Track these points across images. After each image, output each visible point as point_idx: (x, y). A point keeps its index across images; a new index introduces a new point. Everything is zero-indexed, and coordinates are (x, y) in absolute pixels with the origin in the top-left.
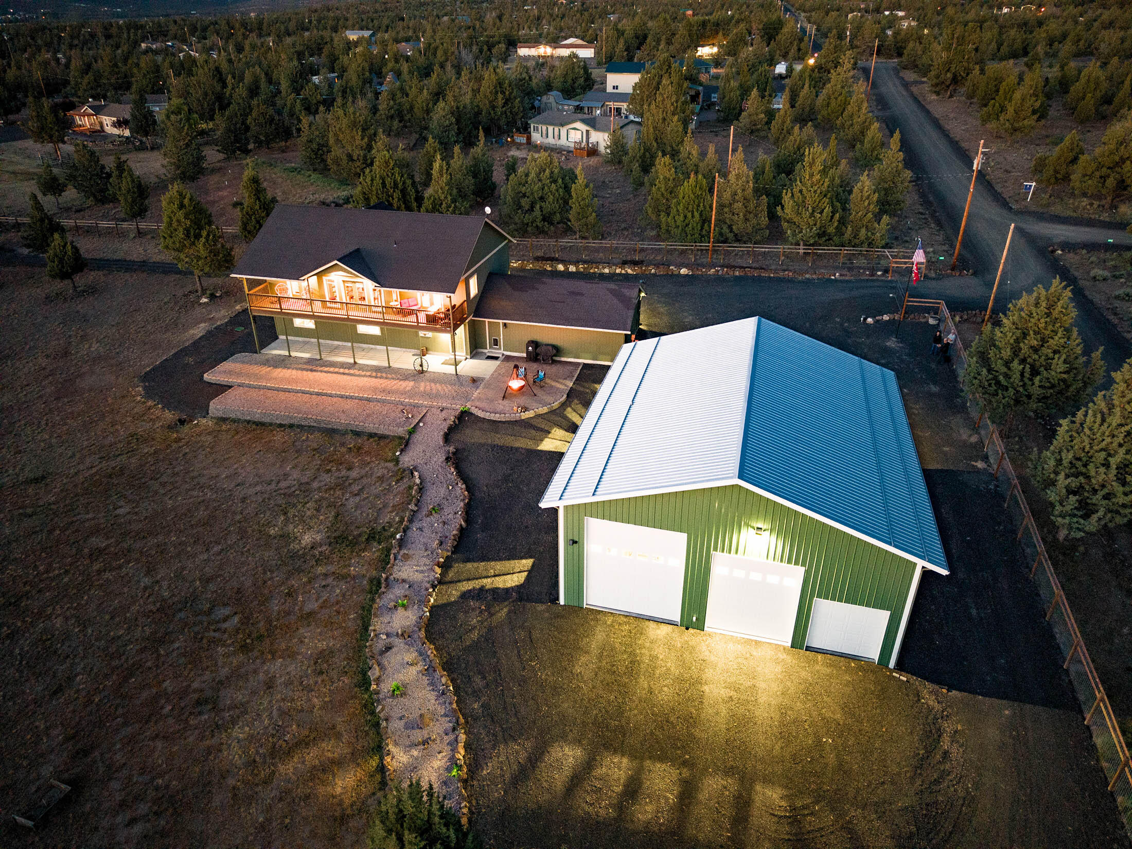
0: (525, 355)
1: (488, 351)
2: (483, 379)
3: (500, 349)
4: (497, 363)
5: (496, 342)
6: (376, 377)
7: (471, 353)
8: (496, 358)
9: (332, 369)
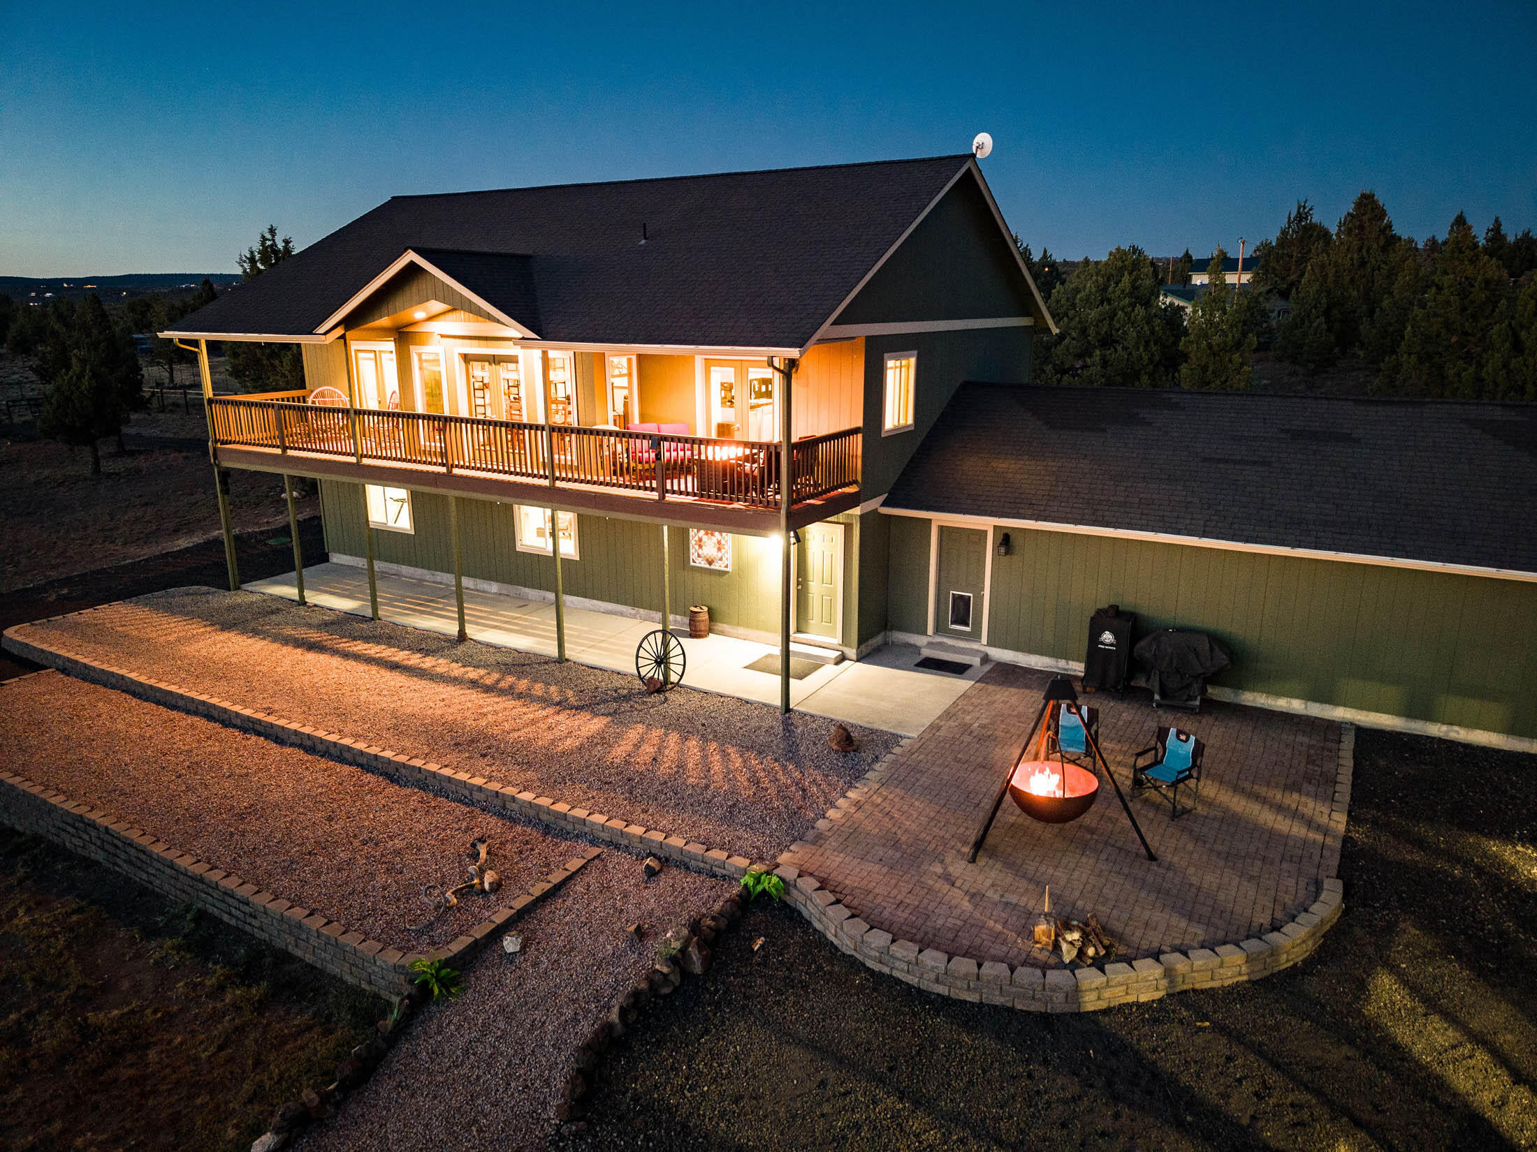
0: (1077, 668)
1: (926, 642)
2: (889, 740)
3: (975, 635)
4: (961, 685)
5: (962, 611)
6: (488, 689)
7: (861, 641)
8: (958, 669)
9: (374, 650)
